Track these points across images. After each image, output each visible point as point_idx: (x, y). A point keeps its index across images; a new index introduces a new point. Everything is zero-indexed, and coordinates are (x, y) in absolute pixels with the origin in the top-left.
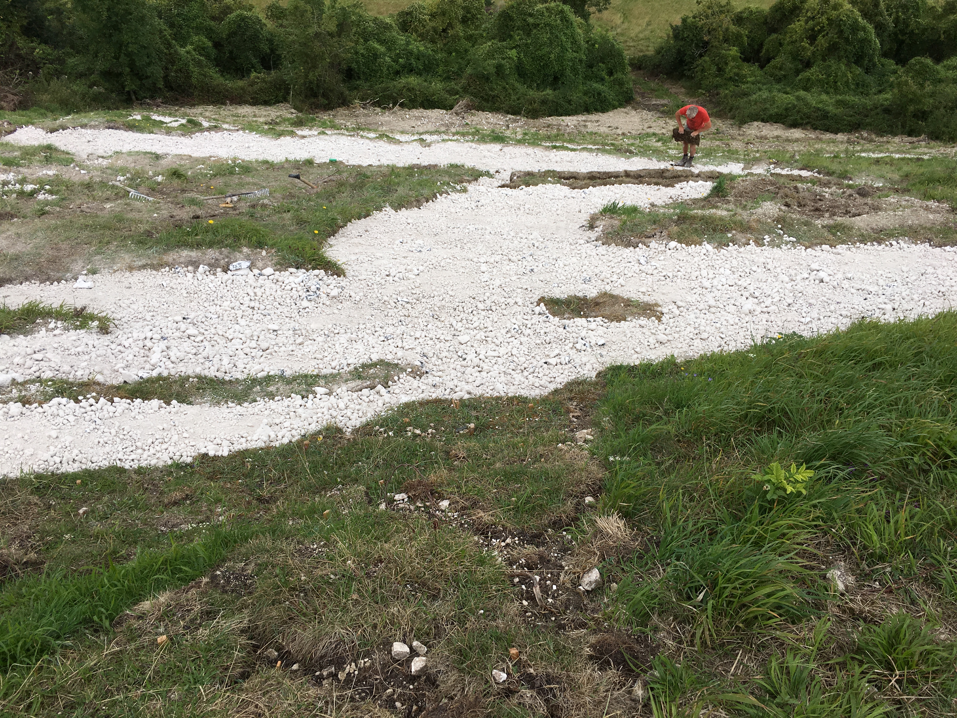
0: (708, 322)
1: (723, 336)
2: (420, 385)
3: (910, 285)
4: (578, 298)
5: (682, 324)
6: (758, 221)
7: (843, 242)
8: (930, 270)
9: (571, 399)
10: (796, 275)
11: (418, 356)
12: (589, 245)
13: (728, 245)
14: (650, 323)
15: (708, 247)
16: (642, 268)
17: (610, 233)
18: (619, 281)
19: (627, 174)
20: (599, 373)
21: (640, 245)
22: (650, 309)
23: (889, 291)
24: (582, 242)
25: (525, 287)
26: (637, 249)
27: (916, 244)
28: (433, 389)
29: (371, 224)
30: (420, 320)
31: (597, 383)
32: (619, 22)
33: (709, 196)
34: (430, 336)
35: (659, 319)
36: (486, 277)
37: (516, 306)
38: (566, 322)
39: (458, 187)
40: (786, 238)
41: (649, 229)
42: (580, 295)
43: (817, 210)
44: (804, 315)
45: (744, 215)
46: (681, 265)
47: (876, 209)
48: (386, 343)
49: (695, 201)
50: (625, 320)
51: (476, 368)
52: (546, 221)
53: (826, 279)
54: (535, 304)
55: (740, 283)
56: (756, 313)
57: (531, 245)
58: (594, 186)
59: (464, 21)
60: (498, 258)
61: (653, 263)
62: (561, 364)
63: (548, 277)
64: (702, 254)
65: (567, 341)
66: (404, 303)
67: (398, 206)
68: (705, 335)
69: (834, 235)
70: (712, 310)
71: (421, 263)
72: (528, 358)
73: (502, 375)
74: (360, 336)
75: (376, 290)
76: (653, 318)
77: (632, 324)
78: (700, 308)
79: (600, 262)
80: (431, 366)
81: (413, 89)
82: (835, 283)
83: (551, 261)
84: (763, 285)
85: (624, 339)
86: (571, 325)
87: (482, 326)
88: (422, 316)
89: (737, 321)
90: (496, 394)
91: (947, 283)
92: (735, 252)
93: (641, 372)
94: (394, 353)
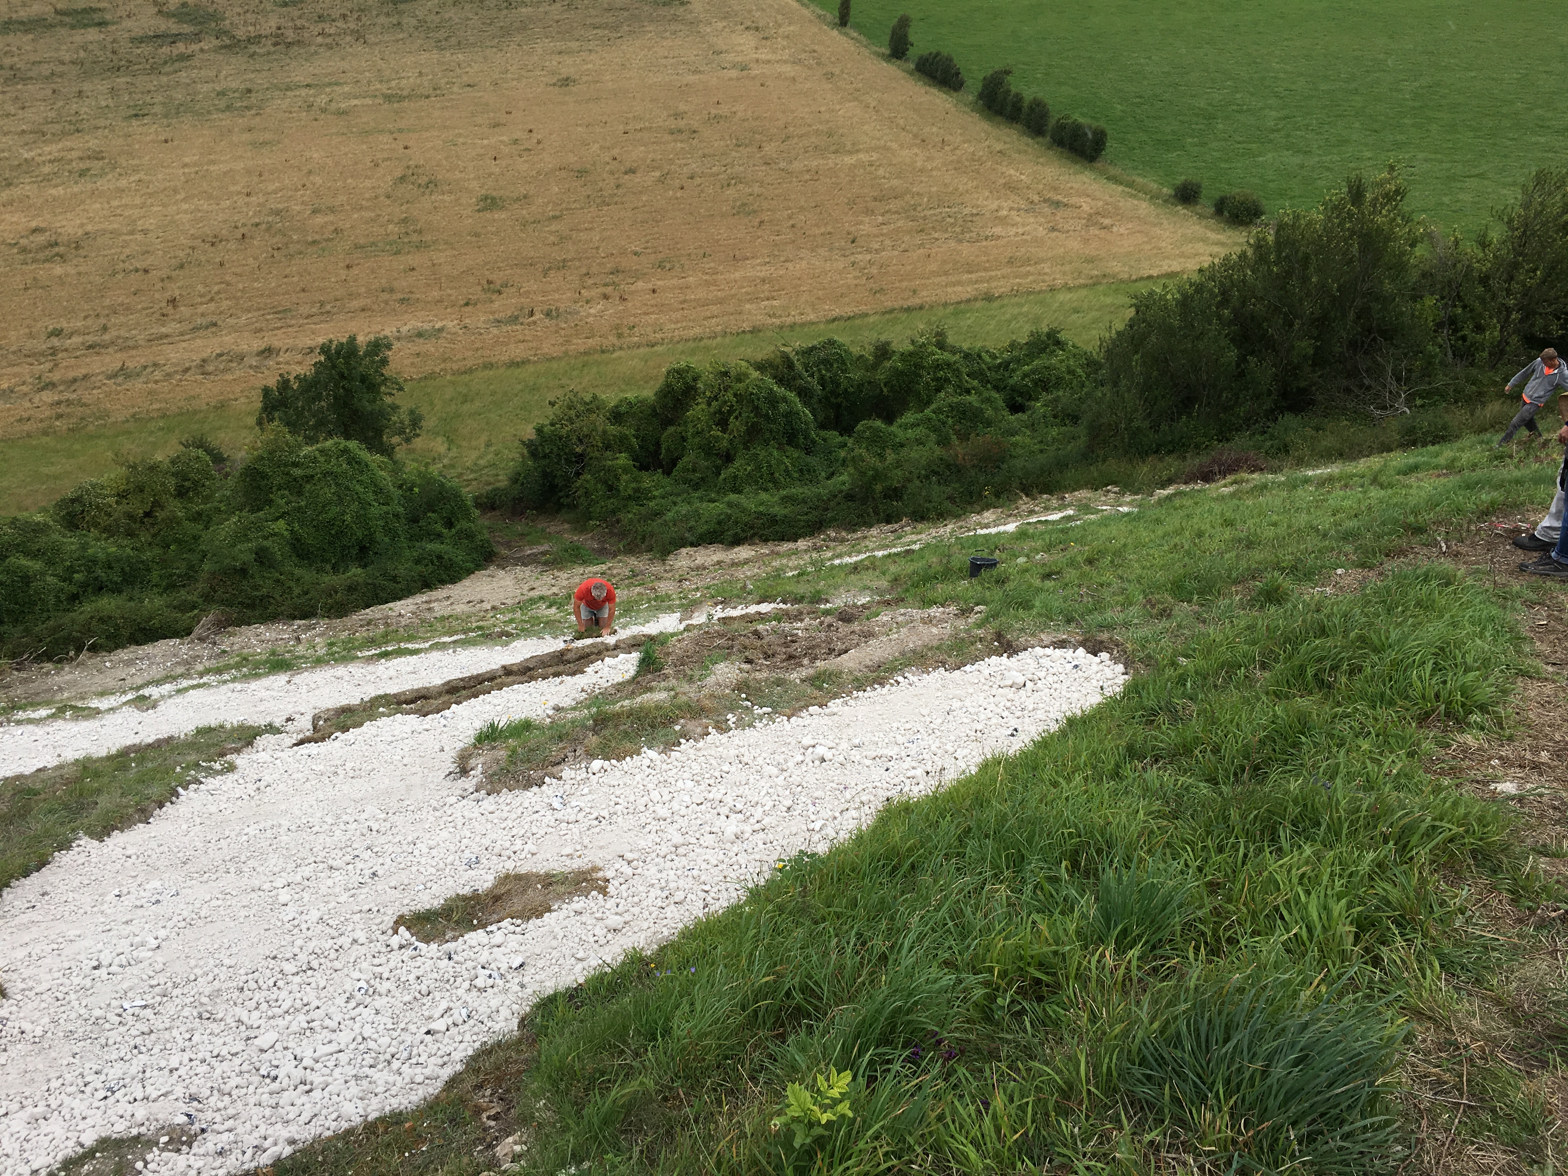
0: (679, 872)
1: (707, 888)
2: (191, 1162)
3: (938, 733)
4: (464, 898)
5: (641, 889)
6: (712, 696)
7: (835, 696)
8: (956, 704)
9: (480, 1087)
10: (786, 761)
11: (180, 1104)
12: (464, 802)
13: (680, 744)
14: (591, 903)
15: (650, 754)
16: (558, 815)
17: (495, 774)
18: (527, 847)
19: (508, 671)
20: (523, 1020)
21: (547, 779)
22: (585, 880)
23: (913, 749)
24: (453, 799)
25: (366, 907)
26: (544, 787)
27: (928, 673)
28: (220, 1160)
29: (52, 879)
30: (175, 1032)
31: (519, 1041)
32: (442, 449)
33: (638, 674)
34: (200, 1056)
35: (603, 891)
36: (291, 911)
37: (355, 946)
38: (450, 946)
39: (217, 766)
40: (757, 710)
41: (555, 750)
42: (466, 891)
43: (791, 657)
44: (813, 817)
45: (689, 692)
46: (618, 793)
47: (869, 635)
48: (112, 1100)
49: (620, 687)
50: (549, 910)
51: (302, 1088)
52: (387, 781)
53: (828, 755)
54: (390, 932)
55: (711, 796)
56: (746, 835)
57: (365, 831)
58: (458, 703)
59: (181, 493)
60: (307, 871)
61: (574, 804)
62: (455, 1025)
63: (404, 877)
64: (644, 767)
65: (459, 980)
66: (137, 1011)
67: (102, 832)
68: (679, 896)
69: (820, 688)
70: (681, 850)
71: (161, 924)
72: (395, 1034)
73: (353, 1082)
74: (53, 1106)
75: (75, 1004)
76: (594, 893)
77: (562, 914)
78: (662, 854)
79: (489, 826)
80: (209, 1115)
81: (110, 617)
82: (841, 758)
83: (405, 847)
84: (744, 790)
85: (554, 943)
86: (459, 949)
87: (298, 1005)
88: (177, 1023)
89: (721, 857)
90: (345, 1125)
91: (982, 717)
92: (692, 751)
93: (590, 993)
94: (128, 1116)
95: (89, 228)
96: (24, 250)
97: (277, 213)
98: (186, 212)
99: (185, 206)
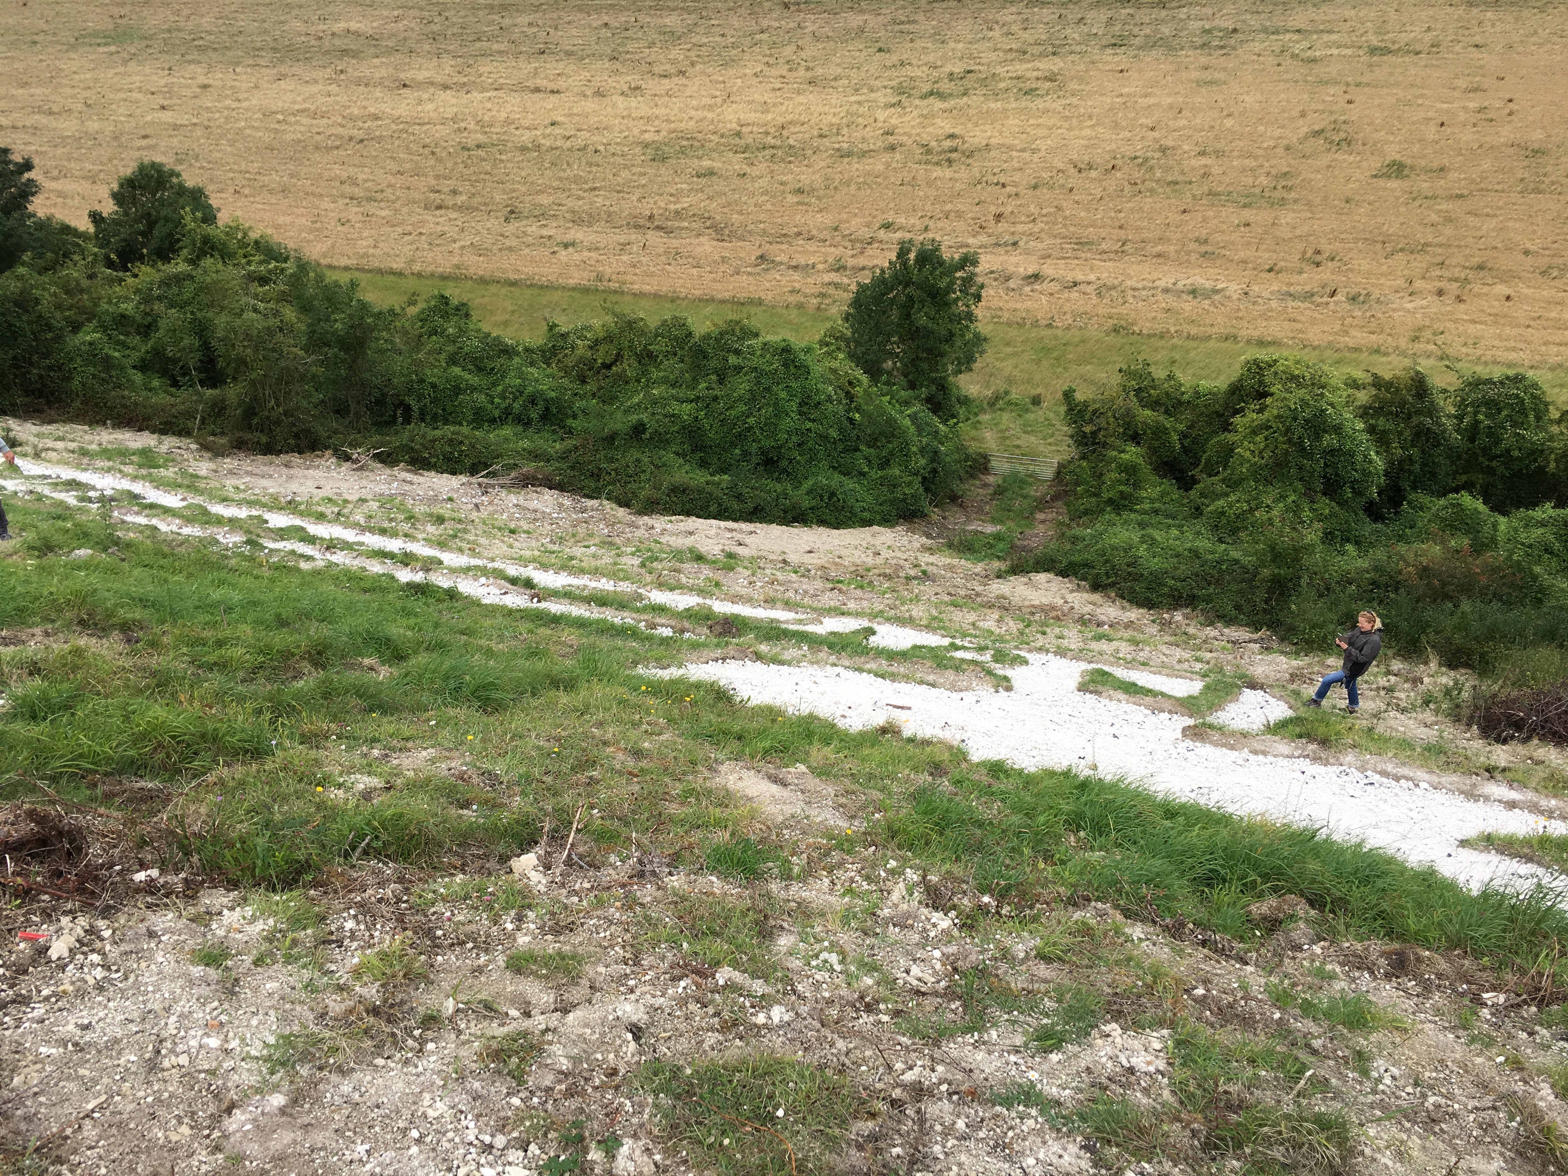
95: (993, 141)
96: (929, 152)
97: (1164, 150)
98: (1083, 138)
99: (1088, 132)
